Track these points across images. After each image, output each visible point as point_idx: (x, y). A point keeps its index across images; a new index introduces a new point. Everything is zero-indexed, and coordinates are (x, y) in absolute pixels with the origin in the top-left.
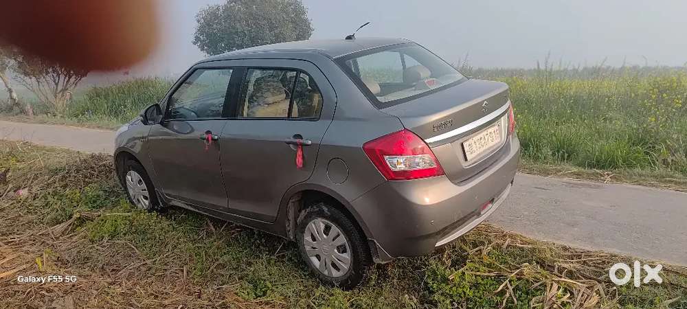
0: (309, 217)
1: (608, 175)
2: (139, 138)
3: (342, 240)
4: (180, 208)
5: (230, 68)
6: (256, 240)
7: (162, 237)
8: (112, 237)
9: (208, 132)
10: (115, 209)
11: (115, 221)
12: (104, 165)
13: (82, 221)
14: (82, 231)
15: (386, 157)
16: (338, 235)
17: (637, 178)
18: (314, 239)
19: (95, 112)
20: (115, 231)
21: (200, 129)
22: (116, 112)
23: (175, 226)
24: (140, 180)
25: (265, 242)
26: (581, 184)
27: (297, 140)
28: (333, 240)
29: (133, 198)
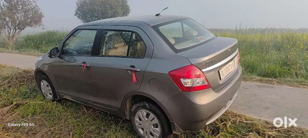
0: (138, 109)
1: (275, 81)
2: (47, 64)
3: (156, 121)
4: (69, 100)
5: (96, 30)
6: (109, 117)
7: (59, 115)
8: (33, 114)
9: (84, 63)
10: (35, 99)
11: (35, 106)
12: (30, 76)
13: (18, 106)
14: (17, 111)
15: (181, 79)
16: (154, 118)
17: (288, 82)
18: (140, 119)
19: (27, 47)
20: (35, 111)
21: (80, 60)
22: (38, 47)
23: (66, 109)
24: (48, 85)
25: (113, 118)
26: (264, 86)
27: (132, 69)
28: (151, 121)
29: (44, 94)
